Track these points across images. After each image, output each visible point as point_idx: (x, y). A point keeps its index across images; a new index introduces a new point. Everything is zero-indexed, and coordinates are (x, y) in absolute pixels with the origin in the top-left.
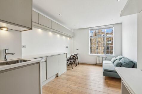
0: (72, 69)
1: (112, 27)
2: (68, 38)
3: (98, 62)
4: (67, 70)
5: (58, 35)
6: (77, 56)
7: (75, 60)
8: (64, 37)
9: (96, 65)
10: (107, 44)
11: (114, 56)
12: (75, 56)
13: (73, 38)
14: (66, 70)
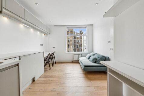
0: (50, 69)
1: (86, 28)
2: (43, 34)
3: (74, 60)
4: (45, 71)
5: (32, 30)
6: (54, 54)
7: (53, 58)
8: (38, 32)
9: (73, 62)
10: (77, 43)
11: (88, 53)
12: (52, 55)
13: (48, 35)
14: (43, 72)
